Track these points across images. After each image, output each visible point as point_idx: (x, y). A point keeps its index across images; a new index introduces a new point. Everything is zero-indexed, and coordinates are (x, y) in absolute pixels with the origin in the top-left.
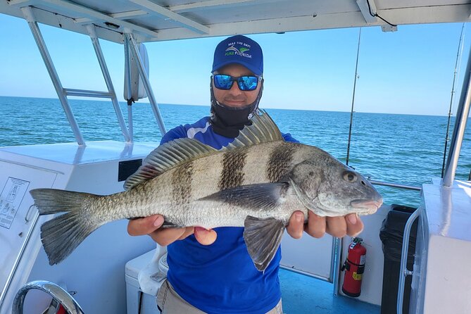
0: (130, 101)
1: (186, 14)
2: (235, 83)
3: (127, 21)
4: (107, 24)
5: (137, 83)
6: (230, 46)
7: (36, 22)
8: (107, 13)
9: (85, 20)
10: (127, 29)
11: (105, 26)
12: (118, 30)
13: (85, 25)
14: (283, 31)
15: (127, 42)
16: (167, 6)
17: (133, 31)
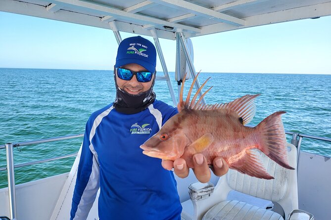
0: (179, 83)
1: (226, 12)
2: (135, 76)
3: (179, 23)
4: (165, 27)
5: (184, 69)
6: (131, 46)
7: (118, 31)
8: (165, 19)
9: (149, 26)
10: (179, 29)
11: (164, 29)
12: (172, 31)
13: (149, 29)
14: (319, 16)
15: (179, 38)
16: (211, 8)
17: (184, 30)
